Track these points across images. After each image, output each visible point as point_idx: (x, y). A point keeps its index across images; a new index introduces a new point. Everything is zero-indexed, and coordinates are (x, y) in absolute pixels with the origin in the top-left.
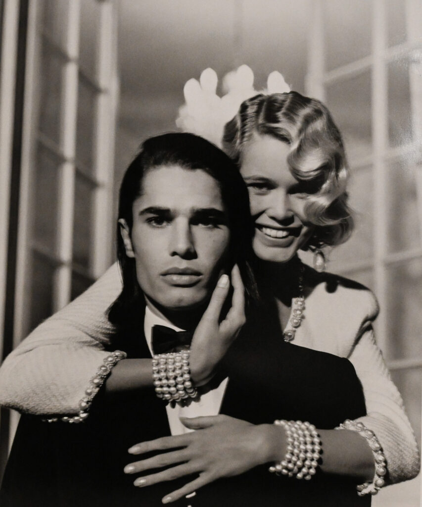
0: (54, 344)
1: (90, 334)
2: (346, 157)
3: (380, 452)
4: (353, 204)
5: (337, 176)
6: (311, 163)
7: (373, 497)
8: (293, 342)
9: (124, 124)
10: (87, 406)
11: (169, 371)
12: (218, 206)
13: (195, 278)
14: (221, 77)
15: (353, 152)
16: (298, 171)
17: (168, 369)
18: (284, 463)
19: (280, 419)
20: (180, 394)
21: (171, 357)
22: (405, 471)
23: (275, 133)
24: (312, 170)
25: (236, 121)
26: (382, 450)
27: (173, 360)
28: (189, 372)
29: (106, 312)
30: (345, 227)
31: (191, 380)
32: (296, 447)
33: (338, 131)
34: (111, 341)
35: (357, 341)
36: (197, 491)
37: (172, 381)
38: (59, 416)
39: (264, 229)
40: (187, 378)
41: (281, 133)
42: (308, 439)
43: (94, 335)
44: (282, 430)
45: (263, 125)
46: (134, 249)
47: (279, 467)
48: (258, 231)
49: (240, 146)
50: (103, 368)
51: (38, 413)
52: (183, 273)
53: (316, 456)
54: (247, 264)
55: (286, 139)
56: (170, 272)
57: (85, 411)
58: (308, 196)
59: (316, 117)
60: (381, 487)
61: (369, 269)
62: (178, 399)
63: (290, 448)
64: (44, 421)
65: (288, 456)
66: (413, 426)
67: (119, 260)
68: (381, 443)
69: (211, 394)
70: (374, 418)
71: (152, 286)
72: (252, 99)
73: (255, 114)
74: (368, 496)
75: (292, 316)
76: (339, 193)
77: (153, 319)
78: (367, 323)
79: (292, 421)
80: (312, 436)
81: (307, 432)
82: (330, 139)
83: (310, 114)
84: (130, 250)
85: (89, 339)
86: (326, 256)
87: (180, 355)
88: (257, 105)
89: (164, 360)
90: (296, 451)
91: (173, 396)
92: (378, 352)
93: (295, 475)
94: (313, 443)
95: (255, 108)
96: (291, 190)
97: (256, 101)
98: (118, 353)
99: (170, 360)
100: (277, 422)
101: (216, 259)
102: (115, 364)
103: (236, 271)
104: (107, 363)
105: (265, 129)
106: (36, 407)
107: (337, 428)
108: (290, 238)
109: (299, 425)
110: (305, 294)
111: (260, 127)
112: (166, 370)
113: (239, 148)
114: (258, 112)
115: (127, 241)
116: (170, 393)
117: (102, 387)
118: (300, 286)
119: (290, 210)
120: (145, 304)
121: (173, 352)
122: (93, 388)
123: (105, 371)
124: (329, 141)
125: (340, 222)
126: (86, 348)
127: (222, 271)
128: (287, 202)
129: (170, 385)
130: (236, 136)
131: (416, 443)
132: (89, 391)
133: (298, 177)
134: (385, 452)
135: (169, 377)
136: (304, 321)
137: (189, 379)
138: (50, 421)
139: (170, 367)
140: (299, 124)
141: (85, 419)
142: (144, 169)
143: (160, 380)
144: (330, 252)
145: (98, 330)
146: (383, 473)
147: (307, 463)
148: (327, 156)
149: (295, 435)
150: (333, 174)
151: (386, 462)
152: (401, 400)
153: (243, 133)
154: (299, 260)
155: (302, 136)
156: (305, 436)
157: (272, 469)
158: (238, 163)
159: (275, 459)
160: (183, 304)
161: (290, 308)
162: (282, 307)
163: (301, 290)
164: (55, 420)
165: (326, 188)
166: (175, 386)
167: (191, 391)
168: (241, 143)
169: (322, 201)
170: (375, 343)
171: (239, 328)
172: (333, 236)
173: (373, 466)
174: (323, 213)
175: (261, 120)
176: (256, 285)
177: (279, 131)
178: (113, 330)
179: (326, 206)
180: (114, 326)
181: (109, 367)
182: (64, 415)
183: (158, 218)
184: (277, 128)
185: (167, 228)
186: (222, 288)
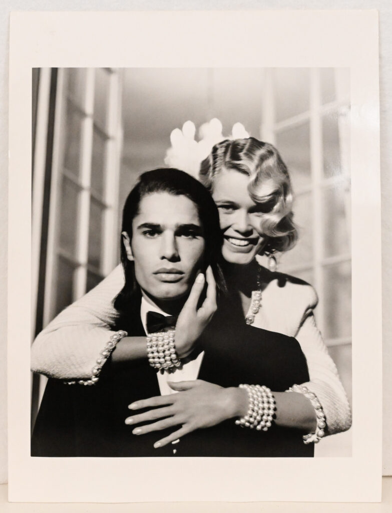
0: (73, 325)
1: (100, 318)
2: (292, 185)
3: (320, 410)
4: (297, 221)
5: (285, 200)
6: (265, 190)
7: (315, 445)
8: (252, 325)
9: (127, 162)
10: (98, 372)
12: (196, 222)
13: (179, 276)
14: (198, 127)
15: (297, 181)
16: (256, 196)
17: (158, 345)
18: (247, 418)
19: (243, 383)
20: (168, 364)
22: (340, 425)
23: (237, 168)
24: (267, 195)
25: (209, 159)
26: (322, 408)
27: (162, 338)
28: (175, 347)
29: (112, 302)
30: (291, 237)
31: (176, 353)
32: (256, 405)
33: (285, 167)
34: (116, 323)
35: (302, 324)
36: (180, 438)
37: (161, 354)
38: (77, 380)
39: (230, 239)
40: (172, 352)
41: (243, 168)
42: (265, 399)
43: (103, 319)
44: (244, 392)
45: (229, 163)
46: (133, 255)
47: (242, 421)
48: (225, 240)
49: (212, 177)
50: (110, 344)
51: (61, 378)
52: (169, 272)
53: (271, 412)
54: (218, 265)
55: (246, 173)
56: (160, 271)
57: (96, 376)
58: (263, 215)
59: (268, 156)
60: (321, 437)
61: (310, 269)
62: (166, 367)
63: (251, 406)
64: (65, 383)
65: (250, 412)
66: (345, 390)
67: (122, 262)
68: (321, 402)
70: (315, 384)
71: (147, 282)
72: (221, 143)
73: (223, 154)
74: (312, 444)
75: (252, 305)
76: (287, 212)
77: (147, 307)
78: (310, 311)
79: (253, 385)
80: (268, 397)
81: (264, 394)
82: (280, 172)
83: (264, 154)
84: (131, 255)
85: (100, 321)
86: (278, 260)
87: (167, 334)
88: (225, 147)
89: (156, 338)
90: (256, 408)
91: (162, 365)
92: (318, 332)
93: (255, 427)
94: (269, 403)
95: (223, 150)
96: (251, 210)
97: (225, 144)
98: (121, 332)
99: (160, 338)
100: (241, 386)
101: (194, 262)
102: (119, 341)
103: (209, 270)
104: (112, 340)
105: (231, 165)
106: (60, 373)
107: (287, 391)
108: (250, 246)
109: (258, 388)
110: (262, 288)
111: (227, 163)
113: (211, 179)
114: (225, 153)
115: (128, 249)
116: (160, 363)
117: (109, 358)
118: (258, 282)
119: (250, 225)
120: (141, 296)
121: (162, 332)
122: (102, 358)
123: (112, 345)
124: (279, 174)
125: (288, 234)
126: (97, 329)
127: (199, 271)
128: (248, 219)
129: (160, 357)
130: (209, 171)
131: (348, 404)
132: (99, 361)
133: (256, 200)
134: (324, 410)
135: (159, 351)
136: (261, 310)
137: (174, 352)
138: (70, 383)
139: (160, 343)
140: (256, 161)
141: (96, 383)
142: (141, 195)
143: (153, 353)
144: (280, 256)
145: (107, 315)
146: (323, 426)
147: (265, 417)
148: (277, 185)
149: (255, 396)
150: (282, 198)
151: (325, 417)
152: (336, 370)
153: (214, 168)
154: (257, 262)
155: (259, 170)
156: (262, 397)
157: (237, 422)
158: (211, 190)
159: (239, 415)
160: (170, 295)
161: (250, 299)
162: (244, 297)
163: (259, 285)
164: (74, 383)
165: (276, 209)
166: (164, 358)
167: (176, 361)
168: (213, 175)
169: (274, 218)
170: (316, 325)
171: (212, 314)
172: (282, 244)
173: (316, 421)
174: (274, 228)
175: (228, 159)
176: (224, 281)
177: (241, 167)
178: (117, 315)
179: (277, 223)
180: (118, 312)
181: (114, 343)
182: (80, 379)
183: (151, 231)
184: (239, 164)
185: (158, 238)
186: (200, 284)
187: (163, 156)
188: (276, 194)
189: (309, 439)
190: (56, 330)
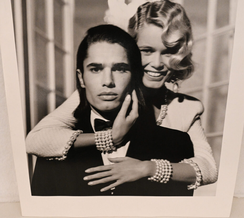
1: (66, 123)
2: (192, 34)
3: (199, 172)
5: (187, 44)
6: (174, 38)
7: (195, 190)
8: (161, 125)
11: (102, 139)
12: (126, 62)
13: (114, 97)
16: (167, 43)
17: (102, 138)
18: (155, 177)
19: (153, 158)
20: (108, 148)
21: (103, 132)
22: (211, 180)
23: (155, 23)
24: (174, 42)
25: (135, 17)
26: (200, 171)
27: (104, 134)
28: (112, 139)
29: (73, 113)
30: (189, 70)
31: (113, 142)
32: (161, 170)
33: (189, 21)
34: (75, 126)
35: (192, 125)
36: (116, 187)
37: (104, 143)
39: (148, 72)
40: (111, 142)
41: (159, 23)
42: (166, 167)
43: (67, 123)
44: (154, 163)
45: (149, 19)
46: (84, 84)
47: (152, 178)
48: (145, 73)
49: (137, 30)
50: (72, 138)
53: (170, 174)
54: (140, 89)
55: (161, 26)
56: (102, 94)
58: (171, 55)
59: (177, 13)
60: (198, 186)
61: (200, 91)
62: (107, 150)
63: (158, 170)
64: (47, 159)
65: (157, 174)
66: (216, 161)
67: (78, 89)
68: (200, 168)
69: (122, 148)
70: (198, 158)
71: (94, 101)
72: (144, 5)
73: (145, 13)
74: (192, 190)
75: (161, 114)
76: (187, 53)
77: (94, 116)
78: (198, 116)
79: (159, 160)
80: (168, 166)
81: (166, 164)
82: (185, 25)
83: (174, 12)
84: (83, 84)
85: (65, 125)
86: (179, 85)
87: (107, 132)
88: (146, 8)
89: (100, 134)
90: (160, 172)
91: (104, 149)
92: (202, 129)
93: (160, 181)
94: (168, 169)
95: (145, 10)
96: (163, 53)
97: (146, 6)
98: (79, 131)
99: (103, 134)
100: (152, 160)
101: (124, 87)
102: (78, 136)
103: (134, 93)
104: (74, 135)
105: (150, 21)
106: (43, 154)
107: (180, 162)
108: (162, 76)
109: (162, 161)
110: (168, 103)
111: (148, 20)
112: (101, 138)
113: (136, 31)
114: (147, 12)
115: (81, 80)
116: (103, 148)
117: (72, 146)
118: (165, 100)
119: (162, 63)
120: (91, 109)
121: (104, 130)
122: (68, 146)
123: (73, 139)
124: (184, 26)
125: (187, 68)
126: (64, 129)
127: (127, 93)
128: (161, 59)
129: (103, 144)
130: (135, 25)
131: (216, 169)
132: (66, 147)
133: (167, 46)
134: (202, 172)
135: (102, 141)
136: (167, 116)
137: (112, 142)
139: (103, 137)
140: (168, 17)
141: (65, 159)
142: (88, 44)
143: (98, 142)
144: (181, 83)
145: (69, 121)
146: (200, 181)
148: (182, 34)
149: (160, 165)
150: (185, 43)
151: (202, 176)
152: (211, 150)
153: (139, 23)
154: (166, 87)
156: (165, 166)
157: (149, 179)
158: (136, 39)
159: (150, 175)
160: (108, 109)
161: (160, 110)
162: (156, 110)
163: (166, 101)
165: (181, 51)
166: (106, 145)
167: (113, 147)
168: (138, 29)
169: (178, 57)
170: (201, 125)
171: (135, 119)
172: (183, 75)
173: (196, 178)
174: (179, 64)
175: (148, 16)
176: (144, 99)
177: (158, 22)
178: (76, 121)
179: (181, 60)
180: (76, 119)
181: (75, 137)
182: (56, 157)
183: (96, 68)
184: (156, 20)
185: (100, 73)
186: (127, 101)
187: (103, 15)
188: (181, 41)
189: (191, 187)
190: (39, 130)
